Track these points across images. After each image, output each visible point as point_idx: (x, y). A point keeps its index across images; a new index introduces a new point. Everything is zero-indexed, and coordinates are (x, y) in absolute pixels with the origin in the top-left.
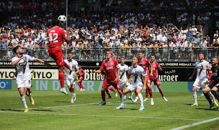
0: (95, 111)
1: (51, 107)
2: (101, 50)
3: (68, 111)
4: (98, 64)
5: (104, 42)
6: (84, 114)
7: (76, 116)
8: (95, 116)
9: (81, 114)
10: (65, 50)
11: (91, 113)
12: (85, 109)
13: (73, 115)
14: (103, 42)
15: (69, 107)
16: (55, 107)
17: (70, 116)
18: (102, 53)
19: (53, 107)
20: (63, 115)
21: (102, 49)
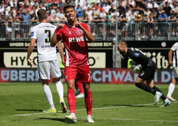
0: (164, 115)
1: (98, 108)
2: (169, 24)
3: (123, 114)
4: (164, 44)
5: (173, 11)
6: (148, 119)
7: (136, 121)
8: (165, 122)
9: (144, 119)
10: (115, 25)
11: (157, 118)
12: (148, 111)
13: (131, 121)
14: (171, 12)
15: (124, 109)
16: (103, 108)
17: (126, 121)
18: (170, 28)
19: (101, 108)
20: (116, 120)
21: (169, 21)
